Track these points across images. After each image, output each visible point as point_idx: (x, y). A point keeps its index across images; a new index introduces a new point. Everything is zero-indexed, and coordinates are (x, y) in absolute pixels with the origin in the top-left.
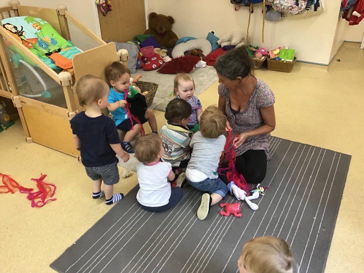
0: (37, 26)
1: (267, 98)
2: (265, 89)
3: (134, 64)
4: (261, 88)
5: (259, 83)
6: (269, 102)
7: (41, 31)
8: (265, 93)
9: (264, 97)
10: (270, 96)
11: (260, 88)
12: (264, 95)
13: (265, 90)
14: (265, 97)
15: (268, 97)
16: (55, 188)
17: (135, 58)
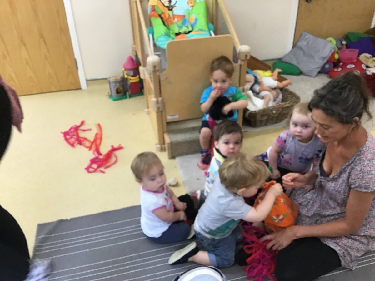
0: (191, 3)
1: (363, 177)
2: (368, 162)
3: (318, 66)
4: (364, 158)
5: (368, 149)
6: (363, 185)
7: (192, 9)
8: (365, 169)
9: (360, 173)
10: (370, 176)
11: (362, 156)
12: (360, 171)
13: (367, 164)
14: (362, 175)
15: (365, 177)
16: (116, 161)
17: (323, 60)
